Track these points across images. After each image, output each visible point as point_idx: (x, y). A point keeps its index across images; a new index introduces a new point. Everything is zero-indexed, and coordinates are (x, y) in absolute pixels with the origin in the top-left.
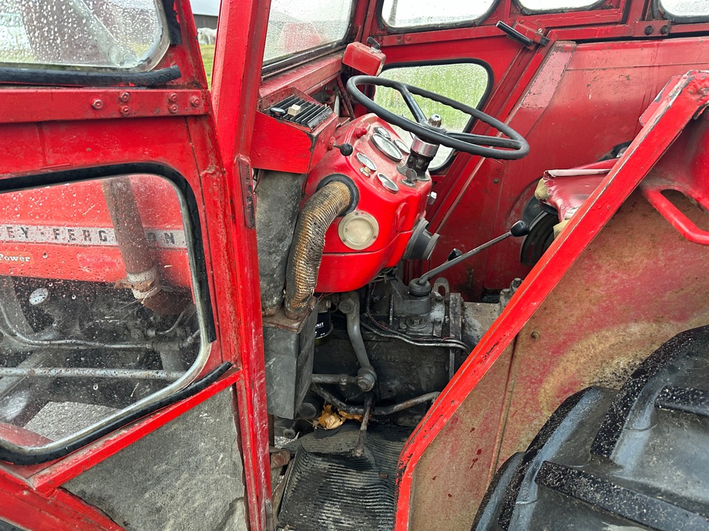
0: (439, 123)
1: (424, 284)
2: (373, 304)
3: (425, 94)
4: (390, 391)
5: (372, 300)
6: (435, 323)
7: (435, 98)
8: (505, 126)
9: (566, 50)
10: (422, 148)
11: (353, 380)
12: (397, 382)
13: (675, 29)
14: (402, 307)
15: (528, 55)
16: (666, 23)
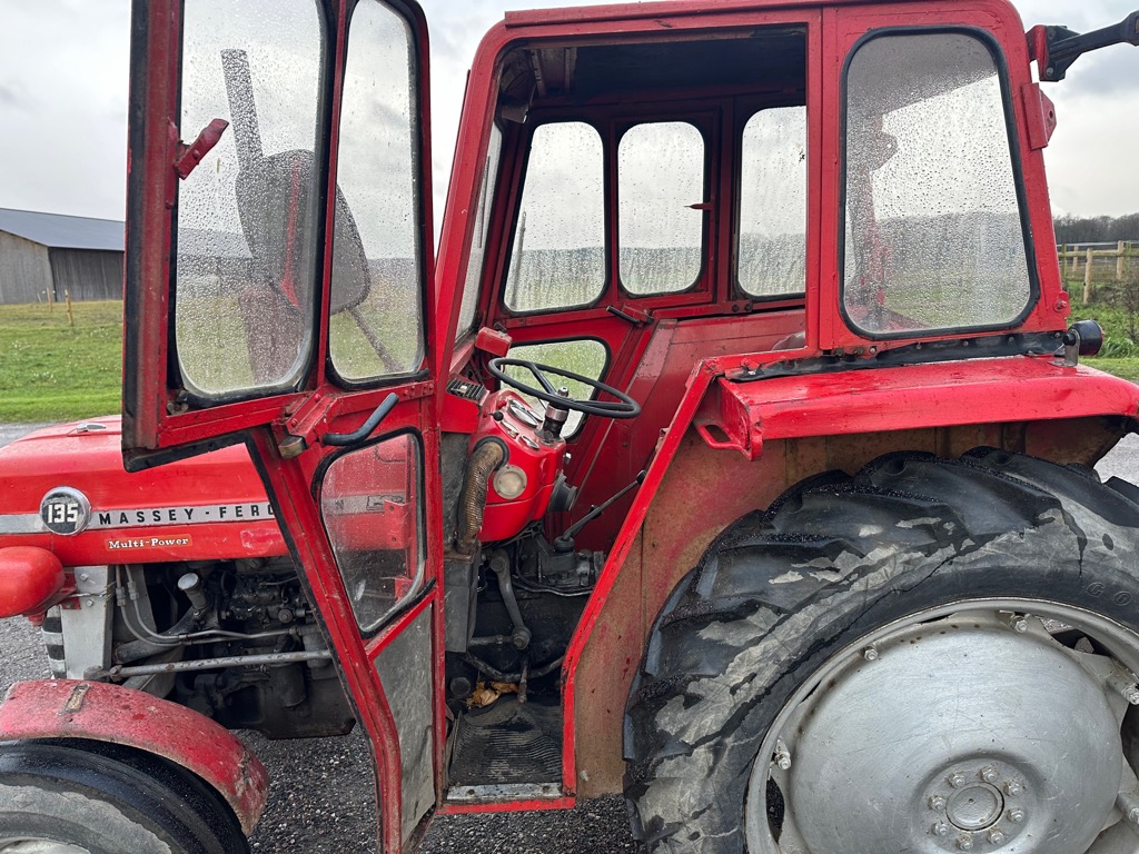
0: (567, 394)
1: (568, 540)
2: (522, 563)
3: (552, 370)
4: (545, 652)
5: (520, 559)
6: (582, 575)
7: (561, 373)
8: (625, 396)
9: (668, 327)
10: (556, 414)
11: (508, 639)
12: (550, 642)
13: (756, 307)
14: (548, 564)
15: (638, 332)
16: (747, 302)
